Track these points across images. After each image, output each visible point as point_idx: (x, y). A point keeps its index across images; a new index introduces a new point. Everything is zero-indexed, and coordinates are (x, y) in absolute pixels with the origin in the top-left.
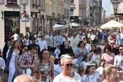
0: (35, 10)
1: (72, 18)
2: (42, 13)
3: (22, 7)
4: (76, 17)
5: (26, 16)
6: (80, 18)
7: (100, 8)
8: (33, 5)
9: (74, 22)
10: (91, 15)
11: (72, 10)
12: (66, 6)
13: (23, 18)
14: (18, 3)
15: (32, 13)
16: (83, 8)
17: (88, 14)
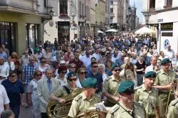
0: (82, 20)
1: (111, 25)
2: (87, 22)
3: (72, 18)
4: (115, 24)
5: (75, 25)
6: (118, 25)
7: (135, 16)
8: (80, 16)
9: (113, 28)
10: (127, 22)
11: (112, 18)
12: (107, 15)
13: (72, 27)
14: (69, 15)
15: (79, 23)
16: (120, 17)
17: (124, 21)
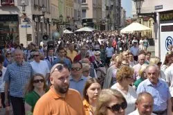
0: (37, 12)
1: (84, 21)
2: (47, 16)
3: (21, 8)
4: (90, 20)
5: (27, 20)
6: (94, 21)
7: (119, 8)
8: (35, 6)
9: (87, 26)
10: (108, 17)
11: (84, 11)
12: (76, 6)
13: (23, 23)
14: (16, 4)
15: (34, 16)
16: (97, 8)
17: (104, 16)
